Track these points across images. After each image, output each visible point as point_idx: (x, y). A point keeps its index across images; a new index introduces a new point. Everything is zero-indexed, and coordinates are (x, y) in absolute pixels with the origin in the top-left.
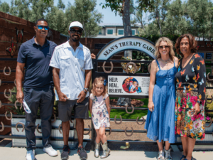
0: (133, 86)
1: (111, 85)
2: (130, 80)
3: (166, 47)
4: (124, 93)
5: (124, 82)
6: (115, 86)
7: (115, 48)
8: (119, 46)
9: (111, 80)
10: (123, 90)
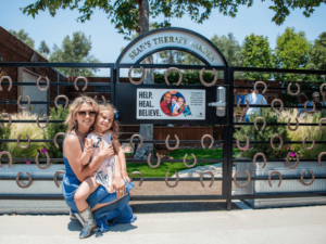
0: (177, 106)
1: (142, 104)
2: (172, 96)
3: (91, 113)
4: (163, 116)
5: (162, 99)
6: (149, 104)
7: (146, 46)
8: (152, 43)
9: (142, 95)
10: (161, 112)
